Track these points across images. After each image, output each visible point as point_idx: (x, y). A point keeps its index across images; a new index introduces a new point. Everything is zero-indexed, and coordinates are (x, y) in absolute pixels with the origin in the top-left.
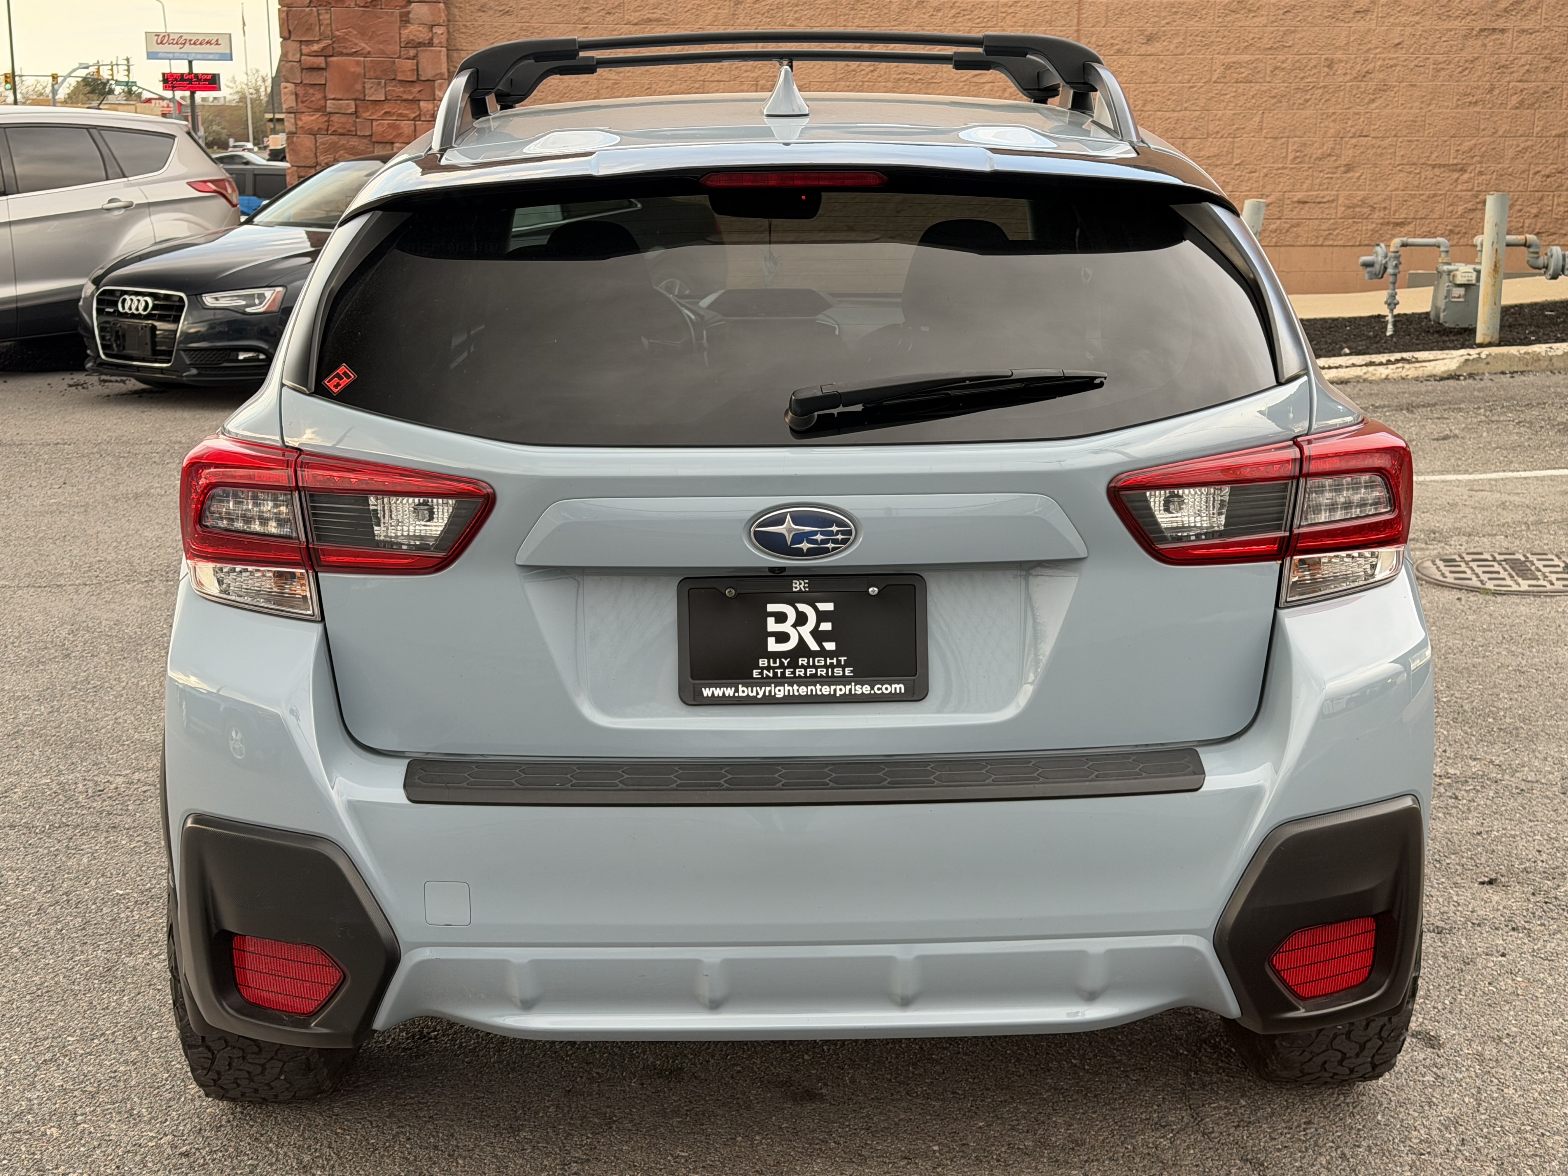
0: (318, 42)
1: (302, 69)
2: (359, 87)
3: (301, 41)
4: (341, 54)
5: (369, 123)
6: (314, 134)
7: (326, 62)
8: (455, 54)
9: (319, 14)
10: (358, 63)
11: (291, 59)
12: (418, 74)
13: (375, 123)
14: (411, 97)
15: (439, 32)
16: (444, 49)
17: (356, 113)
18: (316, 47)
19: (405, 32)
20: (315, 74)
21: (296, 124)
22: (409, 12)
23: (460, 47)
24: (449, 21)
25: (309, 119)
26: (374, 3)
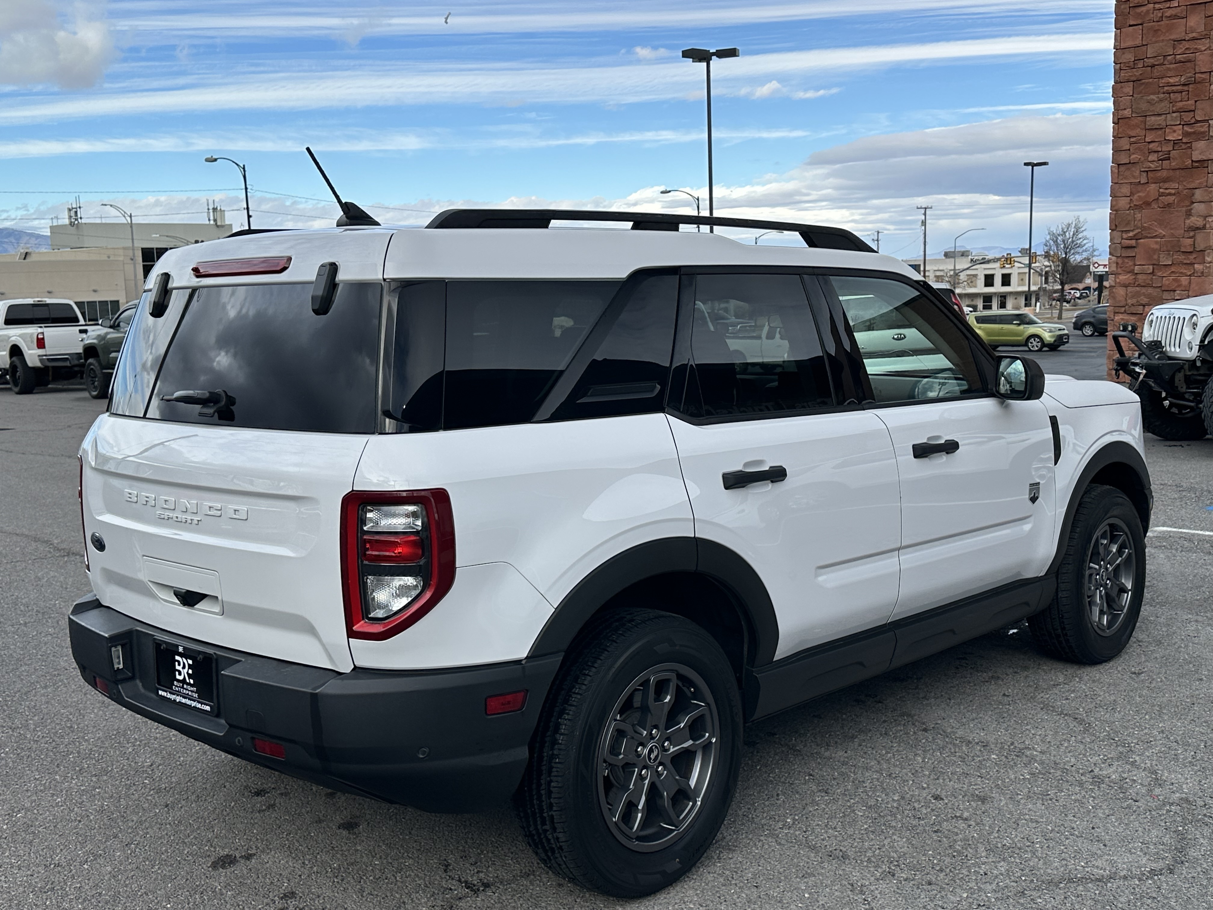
0: (1132, 231)
1: (1122, 247)
3: (1122, 231)
4: (1147, 237)
5: (1160, 279)
6: (1126, 286)
7: (1137, 243)
9: (1134, 214)
10: (1156, 243)
11: (1116, 241)
12: (1194, 247)
13: (1164, 279)
14: (1188, 262)
15: (1210, 220)
17: (1153, 273)
18: (1131, 234)
19: (1188, 221)
20: (1129, 250)
21: (1115, 281)
22: (1192, 209)
25: (1122, 278)
26: (1169, 205)
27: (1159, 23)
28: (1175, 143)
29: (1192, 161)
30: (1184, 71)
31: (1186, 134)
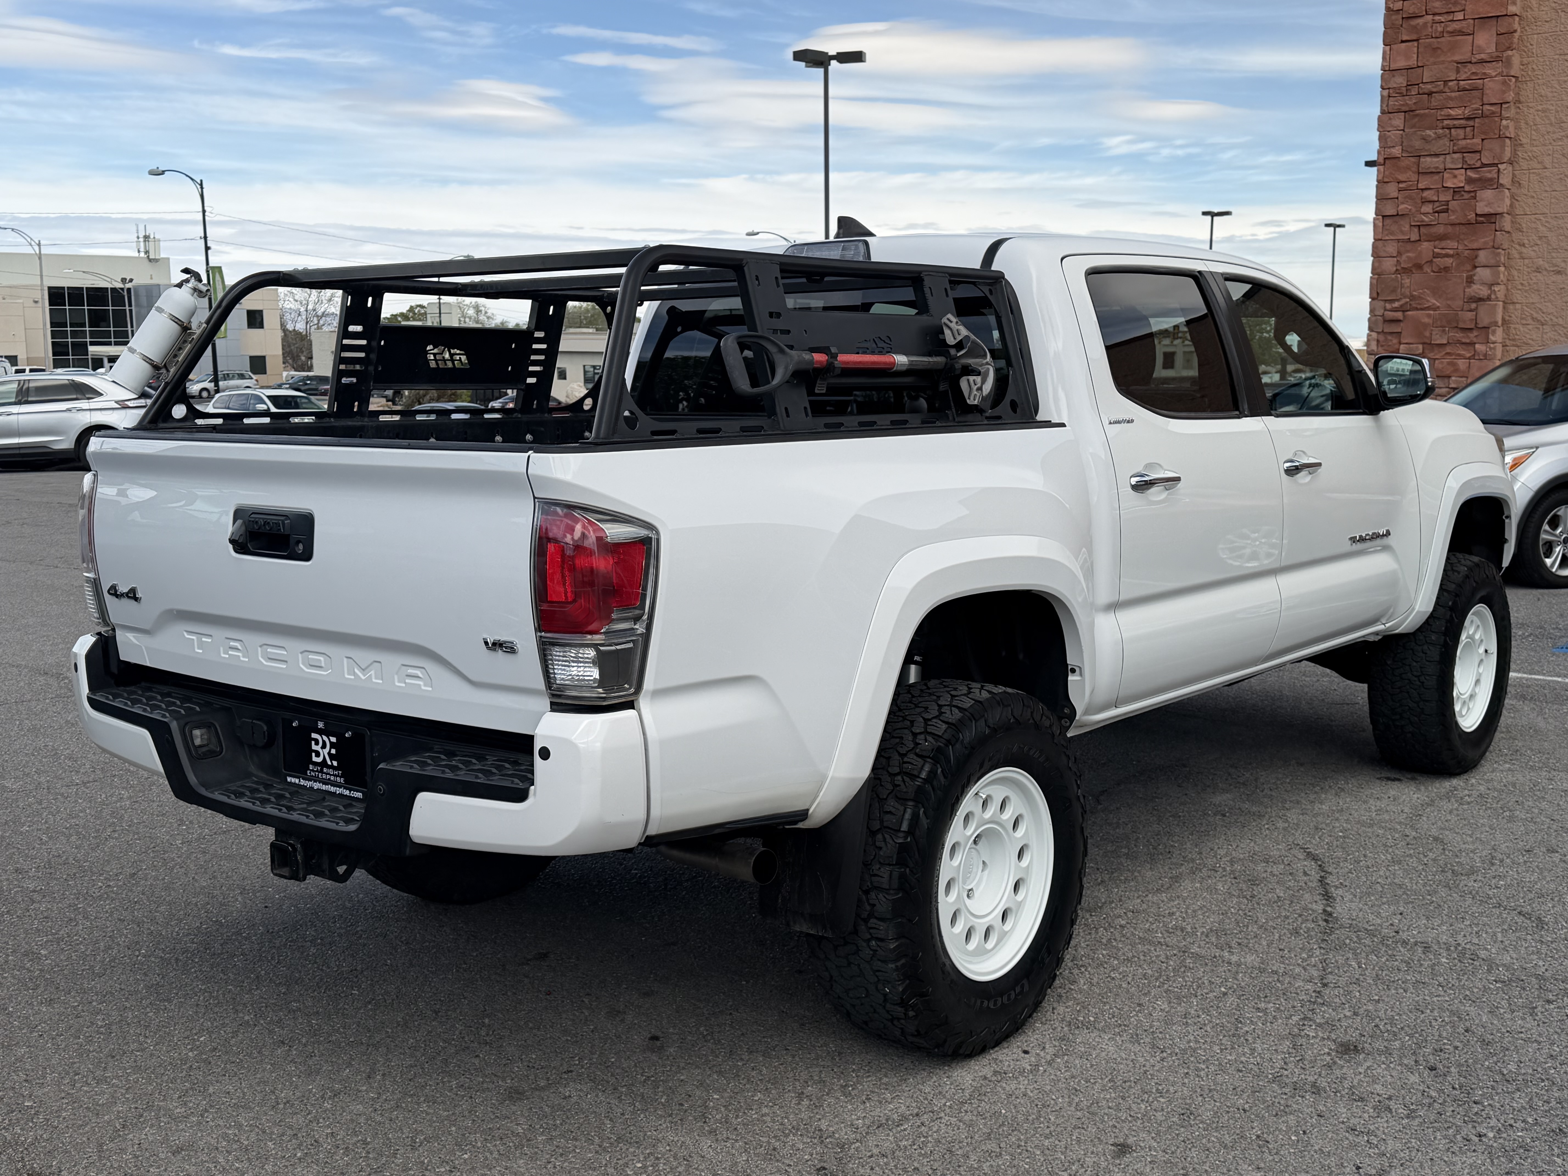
0: (1398, 300)
1: (1385, 321)
2: (1427, 334)
3: (1386, 300)
4: (1416, 309)
7: (1404, 316)
8: (1511, 307)
9: (1402, 279)
10: (1429, 316)
11: (1377, 313)
12: (1476, 323)
13: (1437, 362)
14: (1468, 341)
15: (1496, 289)
16: (1501, 303)
17: (1423, 354)
18: (1396, 304)
19: (1468, 290)
20: (1393, 324)
22: (1474, 275)
23: (1515, 301)
24: (1508, 280)
26: (1446, 269)
27: (1439, 40)
28: (1457, 191)
29: (1476, 215)
30: (1470, 101)
31: (1469, 181)
